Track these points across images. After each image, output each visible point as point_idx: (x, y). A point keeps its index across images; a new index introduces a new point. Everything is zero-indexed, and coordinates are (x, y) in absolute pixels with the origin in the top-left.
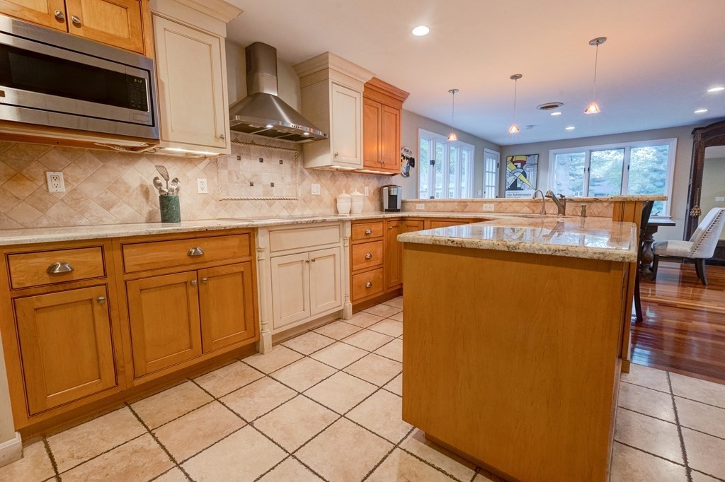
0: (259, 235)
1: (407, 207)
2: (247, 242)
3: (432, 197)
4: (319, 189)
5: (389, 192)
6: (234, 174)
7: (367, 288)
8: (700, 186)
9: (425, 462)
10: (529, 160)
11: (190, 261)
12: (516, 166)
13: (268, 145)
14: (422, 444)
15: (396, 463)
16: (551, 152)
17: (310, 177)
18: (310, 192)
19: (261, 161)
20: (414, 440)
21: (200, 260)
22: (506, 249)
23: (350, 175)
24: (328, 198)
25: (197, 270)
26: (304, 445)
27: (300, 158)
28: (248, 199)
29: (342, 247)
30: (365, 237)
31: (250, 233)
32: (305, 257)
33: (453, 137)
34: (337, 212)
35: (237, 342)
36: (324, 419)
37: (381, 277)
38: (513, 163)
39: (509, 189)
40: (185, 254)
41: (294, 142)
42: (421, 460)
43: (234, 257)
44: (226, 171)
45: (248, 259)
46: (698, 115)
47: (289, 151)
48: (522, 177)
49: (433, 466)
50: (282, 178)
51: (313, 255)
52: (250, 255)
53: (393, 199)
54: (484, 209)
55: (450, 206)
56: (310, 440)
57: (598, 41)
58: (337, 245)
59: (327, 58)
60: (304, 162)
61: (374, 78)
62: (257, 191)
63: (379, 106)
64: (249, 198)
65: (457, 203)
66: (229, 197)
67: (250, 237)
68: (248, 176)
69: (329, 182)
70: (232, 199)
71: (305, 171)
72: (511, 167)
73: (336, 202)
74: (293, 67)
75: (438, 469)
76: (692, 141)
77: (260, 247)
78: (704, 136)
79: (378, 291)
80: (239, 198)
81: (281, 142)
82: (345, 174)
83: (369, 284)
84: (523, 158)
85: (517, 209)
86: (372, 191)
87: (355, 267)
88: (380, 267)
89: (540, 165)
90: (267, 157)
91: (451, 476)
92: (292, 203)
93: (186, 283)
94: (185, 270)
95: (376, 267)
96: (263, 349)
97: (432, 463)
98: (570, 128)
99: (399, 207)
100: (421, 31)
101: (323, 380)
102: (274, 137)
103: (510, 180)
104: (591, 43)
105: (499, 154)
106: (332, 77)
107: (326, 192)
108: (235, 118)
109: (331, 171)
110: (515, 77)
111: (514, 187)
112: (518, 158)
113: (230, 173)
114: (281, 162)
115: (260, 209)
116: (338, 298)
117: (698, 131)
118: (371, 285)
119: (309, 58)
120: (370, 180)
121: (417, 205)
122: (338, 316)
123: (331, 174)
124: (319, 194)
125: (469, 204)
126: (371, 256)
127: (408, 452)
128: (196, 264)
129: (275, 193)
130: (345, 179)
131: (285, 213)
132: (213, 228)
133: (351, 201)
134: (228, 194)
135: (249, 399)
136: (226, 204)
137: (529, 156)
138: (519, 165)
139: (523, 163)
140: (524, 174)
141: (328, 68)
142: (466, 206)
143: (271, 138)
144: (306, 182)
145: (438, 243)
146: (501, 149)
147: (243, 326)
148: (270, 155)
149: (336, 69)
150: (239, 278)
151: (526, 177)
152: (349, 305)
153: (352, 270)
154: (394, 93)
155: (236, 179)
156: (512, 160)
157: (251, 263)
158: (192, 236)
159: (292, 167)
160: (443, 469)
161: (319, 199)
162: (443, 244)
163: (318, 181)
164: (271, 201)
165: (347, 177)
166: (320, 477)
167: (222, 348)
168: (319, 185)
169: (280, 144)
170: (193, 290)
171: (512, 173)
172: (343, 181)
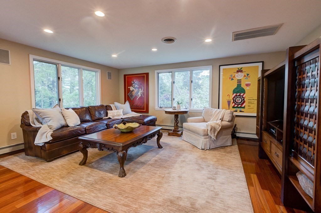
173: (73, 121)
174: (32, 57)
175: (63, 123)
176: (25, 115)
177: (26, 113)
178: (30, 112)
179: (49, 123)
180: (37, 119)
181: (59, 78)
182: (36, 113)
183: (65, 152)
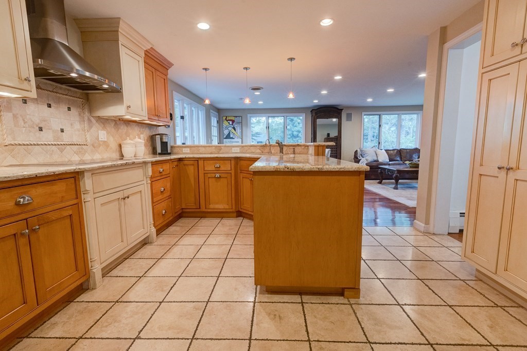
0: (85, 178)
1: (175, 150)
2: (73, 186)
3: (184, 144)
4: (106, 135)
5: (161, 139)
6: (21, 119)
7: (163, 215)
8: (316, 138)
9: (275, 302)
10: (236, 120)
11: (17, 210)
12: (229, 123)
13: (54, 90)
14: (267, 295)
15: (262, 310)
16: (249, 115)
17: (97, 124)
18: (97, 138)
19: (49, 106)
20: (261, 295)
21: (29, 208)
22: (317, 170)
23: (129, 124)
24: (113, 145)
25: (26, 219)
26: (196, 329)
27: (86, 106)
28: (38, 145)
29: (145, 184)
30: (159, 175)
31: (75, 177)
32: (120, 195)
33: (207, 102)
34: (122, 156)
35: (71, 285)
36: (196, 309)
37: (170, 205)
38: (227, 121)
39: (225, 138)
40: (12, 203)
41: (81, 91)
42: (273, 302)
43: (62, 201)
44: (10, 115)
45: (75, 201)
46: (315, 103)
47: (76, 99)
48: (233, 131)
49: (280, 302)
50: (72, 125)
51: (126, 193)
52: (77, 198)
53: (164, 145)
54: (233, 151)
55: (209, 150)
56: (198, 325)
57: (291, 59)
58: (142, 182)
59: (119, 23)
60: (91, 111)
61: (151, 48)
62: (47, 137)
63: (154, 70)
64: (39, 143)
65: (214, 148)
66: (16, 142)
67: (75, 180)
68: (37, 120)
69: (113, 130)
70: (20, 145)
71: (92, 119)
72: (226, 123)
73: (121, 148)
74: (74, 19)
75: (284, 302)
76: (311, 115)
77: (87, 189)
78: (316, 114)
79: (170, 217)
80: (28, 143)
81: (68, 90)
82: (125, 123)
83: (164, 211)
84: (233, 118)
85: (253, 151)
86: (146, 138)
87: (155, 200)
88: (169, 197)
89: (243, 123)
90: (55, 102)
91: (292, 303)
92: (83, 149)
93: (15, 235)
94: (13, 220)
95: (167, 198)
96: (95, 284)
97: (279, 301)
98: (261, 102)
99: (169, 151)
100: (203, 26)
101: (172, 287)
102: (62, 84)
103: (226, 132)
104: (289, 59)
105: (217, 114)
106: (122, 40)
107: (111, 139)
108: (38, 62)
109: (114, 120)
110: (246, 68)
111: (228, 137)
112: (230, 118)
113: (15, 116)
114: (69, 109)
115: (52, 154)
116: (146, 227)
117: (314, 111)
118: (166, 212)
119: (97, 17)
120: (144, 129)
121: (184, 149)
122: (145, 242)
123: (114, 123)
124: (106, 140)
125: (222, 148)
126: (164, 189)
127: (263, 302)
128: (25, 212)
129: (66, 138)
130: (126, 128)
131: (76, 158)
132: (42, 173)
133: (136, 147)
134: (14, 139)
135: (116, 324)
136: (13, 150)
137: (236, 117)
138: (231, 122)
139: (233, 121)
140: (234, 128)
141: (118, 31)
142: (220, 150)
143: (59, 85)
144: (94, 129)
145: (279, 170)
146: (219, 111)
147: (74, 268)
148: (59, 101)
149: (123, 33)
150: (68, 221)
151: (235, 130)
152: (154, 230)
153: (153, 202)
154: (163, 62)
155: (23, 124)
156: (226, 119)
157: (78, 206)
158: (20, 183)
159: (80, 115)
160: (286, 301)
161: (105, 143)
162: (282, 170)
163: (104, 128)
164: (62, 146)
165: (127, 126)
166: (224, 339)
167: (58, 293)
168: (105, 132)
169: (67, 92)
170: (23, 241)
171: (227, 128)
172: (124, 129)
173: (383, 158)
174: (363, 113)
175: (375, 159)
176: (356, 152)
177: (357, 151)
178: (359, 150)
179: (367, 158)
180: (361, 155)
181: (380, 126)
182: (361, 150)
183: (373, 177)
